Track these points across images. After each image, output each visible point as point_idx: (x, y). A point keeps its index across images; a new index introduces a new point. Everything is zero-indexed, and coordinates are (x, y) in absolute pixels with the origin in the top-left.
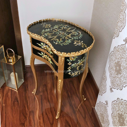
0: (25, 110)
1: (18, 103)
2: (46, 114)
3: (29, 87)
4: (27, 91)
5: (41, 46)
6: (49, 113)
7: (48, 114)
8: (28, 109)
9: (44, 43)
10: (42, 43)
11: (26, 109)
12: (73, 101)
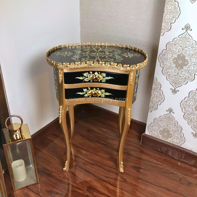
0: (81, 194)
1: (60, 194)
2: (107, 177)
3: (49, 169)
4: (53, 174)
5: (83, 80)
6: (109, 174)
7: (108, 176)
8: (82, 190)
9: (89, 72)
10: (85, 75)
11: (79, 192)
12: (115, 146)
